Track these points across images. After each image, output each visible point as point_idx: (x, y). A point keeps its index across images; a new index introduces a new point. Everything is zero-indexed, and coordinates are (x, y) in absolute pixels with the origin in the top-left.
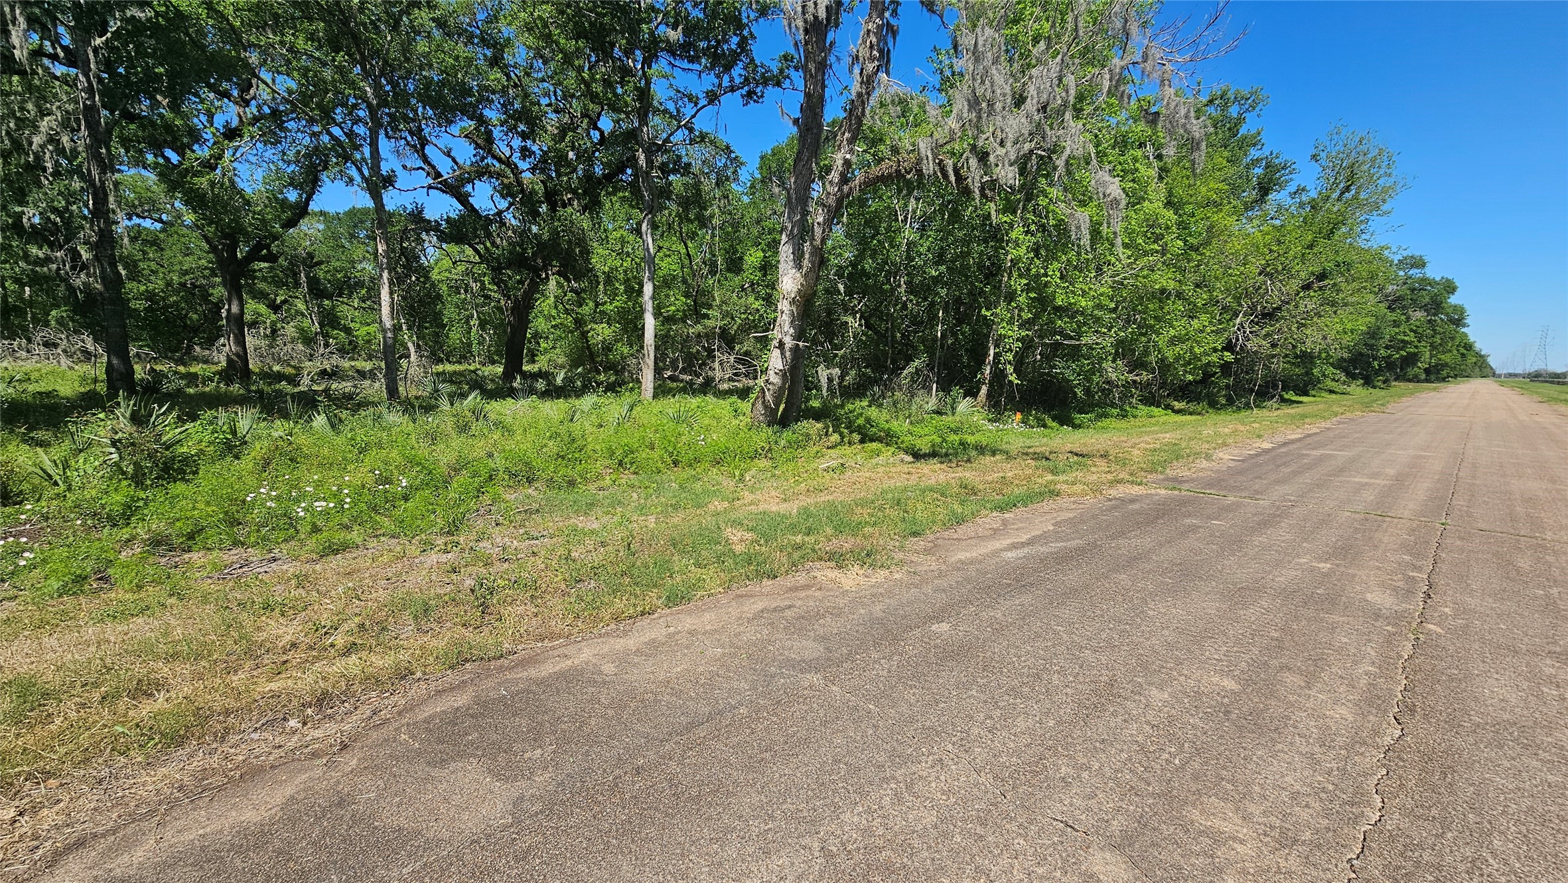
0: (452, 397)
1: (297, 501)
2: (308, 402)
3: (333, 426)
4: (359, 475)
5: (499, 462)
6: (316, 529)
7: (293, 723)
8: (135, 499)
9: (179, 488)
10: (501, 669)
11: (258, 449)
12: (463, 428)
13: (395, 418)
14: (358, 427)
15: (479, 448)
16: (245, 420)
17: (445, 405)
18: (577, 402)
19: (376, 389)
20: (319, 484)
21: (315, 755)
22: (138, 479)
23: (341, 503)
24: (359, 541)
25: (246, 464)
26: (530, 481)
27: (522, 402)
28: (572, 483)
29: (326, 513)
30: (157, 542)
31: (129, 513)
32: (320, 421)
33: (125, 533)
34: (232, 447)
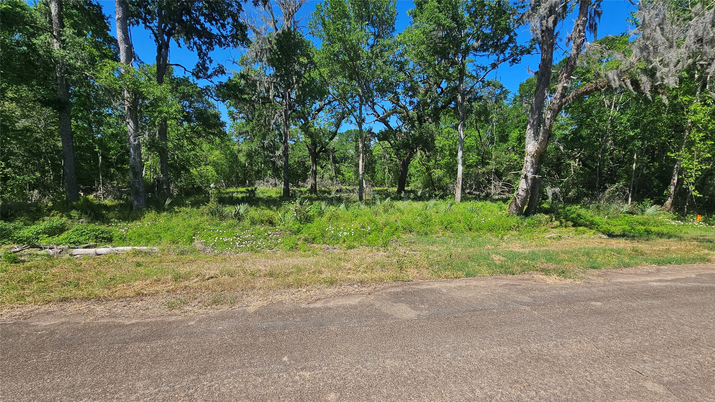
0: (381, 200)
1: (339, 232)
2: (339, 200)
3: (347, 208)
4: (356, 224)
5: (399, 223)
6: (344, 241)
7: (356, 286)
8: (300, 227)
9: (309, 225)
10: (409, 284)
11: (327, 215)
12: (386, 211)
13: (363, 206)
14: (354, 208)
15: (392, 219)
16: (323, 205)
17: (378, 202)
18: (427, 203)
19: (355, 196)
20: (344, 227)
21: (362, 294)
22: (300, 221)
23: (351, 233)
24: (357, 246)
25: (324, 219)
26: (410, 232)
27: (405, 202)
28: (426, 234)
29: (347, 236)
30: (306, 240)
31: (299, 231)
32: (342, 206)
33: (298, 237)
34: (321, 213)
